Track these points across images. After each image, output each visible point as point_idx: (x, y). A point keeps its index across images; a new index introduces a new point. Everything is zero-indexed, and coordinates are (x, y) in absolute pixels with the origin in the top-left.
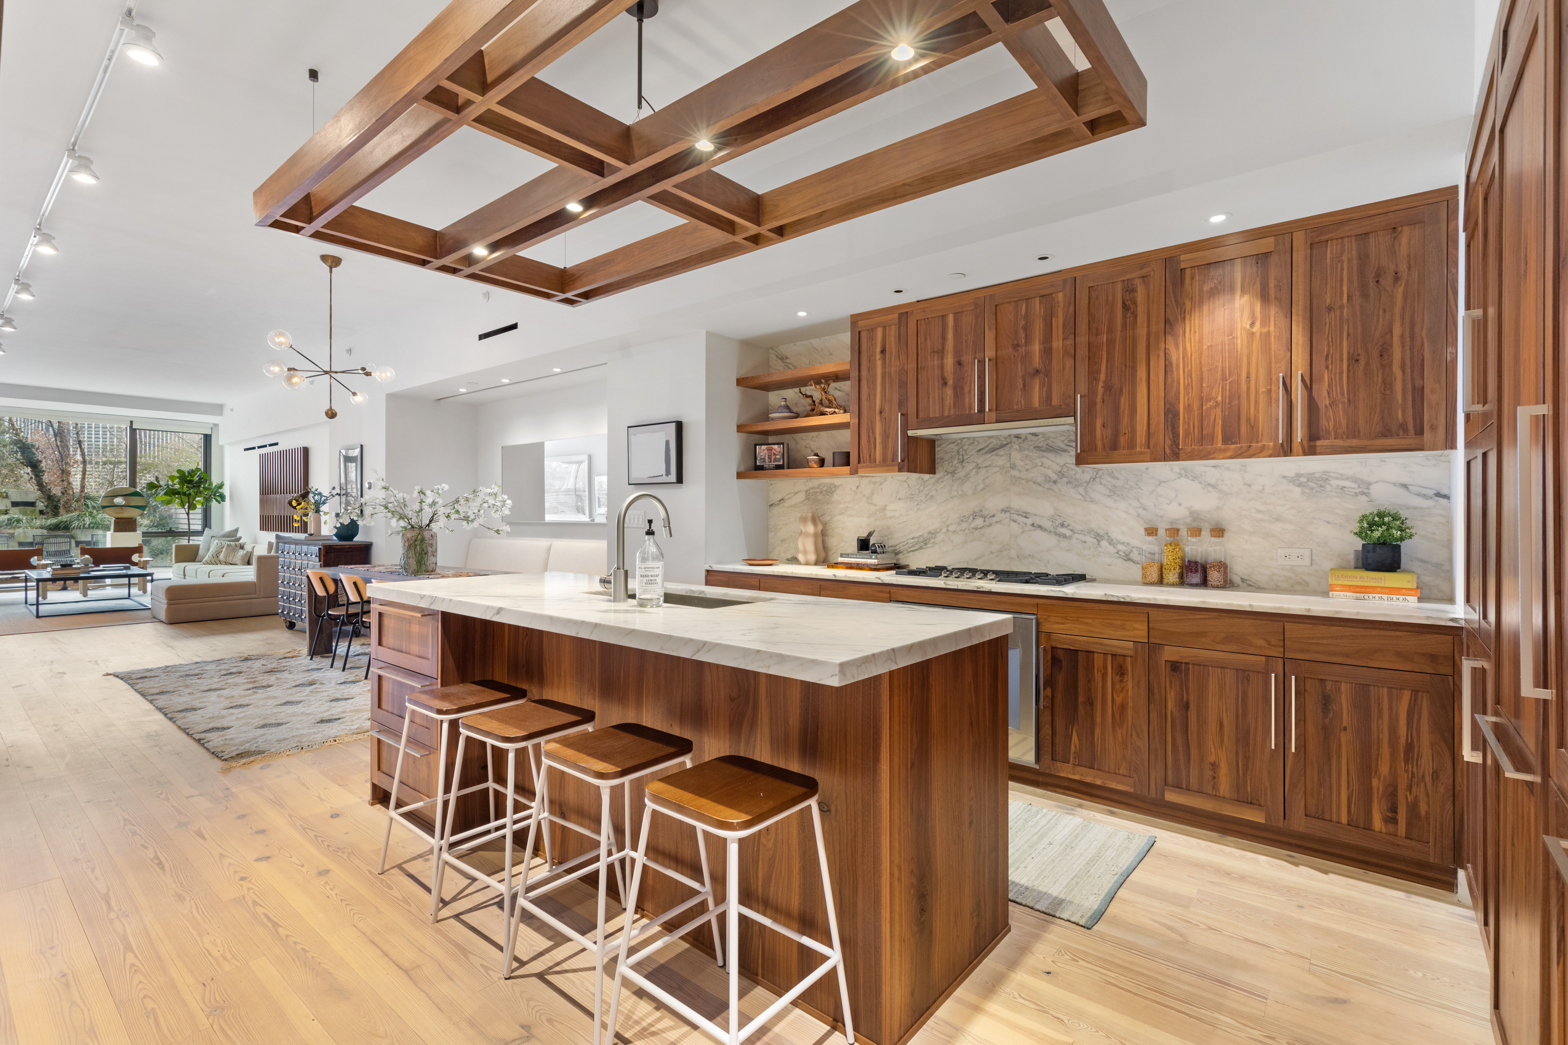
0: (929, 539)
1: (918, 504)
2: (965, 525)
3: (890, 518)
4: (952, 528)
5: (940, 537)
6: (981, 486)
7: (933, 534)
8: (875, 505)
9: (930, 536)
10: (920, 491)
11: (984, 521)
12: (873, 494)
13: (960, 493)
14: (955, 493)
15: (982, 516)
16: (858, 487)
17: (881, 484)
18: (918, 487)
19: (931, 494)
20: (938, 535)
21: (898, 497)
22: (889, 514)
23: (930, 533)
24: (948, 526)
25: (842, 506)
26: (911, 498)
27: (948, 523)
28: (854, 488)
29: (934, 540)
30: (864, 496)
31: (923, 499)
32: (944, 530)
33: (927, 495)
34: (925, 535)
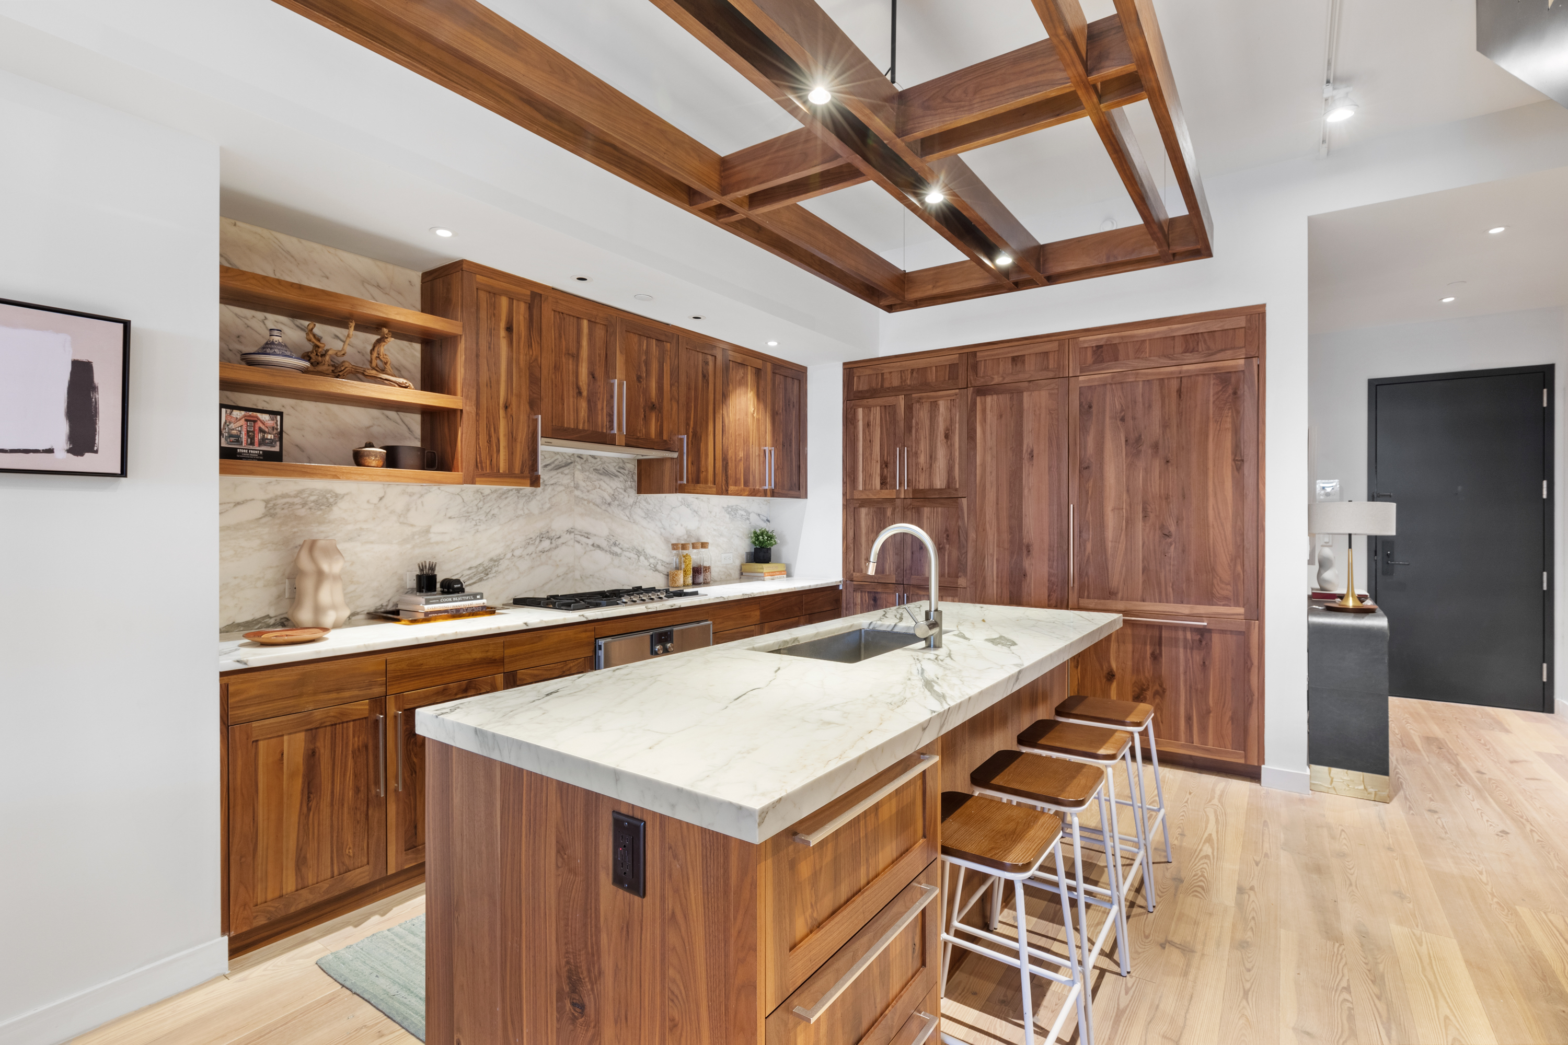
0: (491, 568)
1: (476, 525)
2: (531, 549)
3: (437, 543)
4: (517, 553)
5: (504, 564)
6: (548, 505)
7: (495, 561)
8: (412, 525)
9: (492, 563)
10: (479, 509)
11: (551, 543)
12: (408, 510)
13: (526, 512)
14: (521, 512)
15: (548, 538)
16: (381, 499)
17: (422, 496)
18: (476, 502)
19: (492, 512)
20: (501, 561)
21: (449, 515)
22: (434, 538)
23: (491, 560)
24: (513, 550)
25: (350, 527)
26: (467, 516)
27: (513, 547)
28: (376, 500)
29: (496, 569)
30: (392, 512)
31: (483, 518)
32: (509, 555)
33: (487, 514)
34: (486, 564)
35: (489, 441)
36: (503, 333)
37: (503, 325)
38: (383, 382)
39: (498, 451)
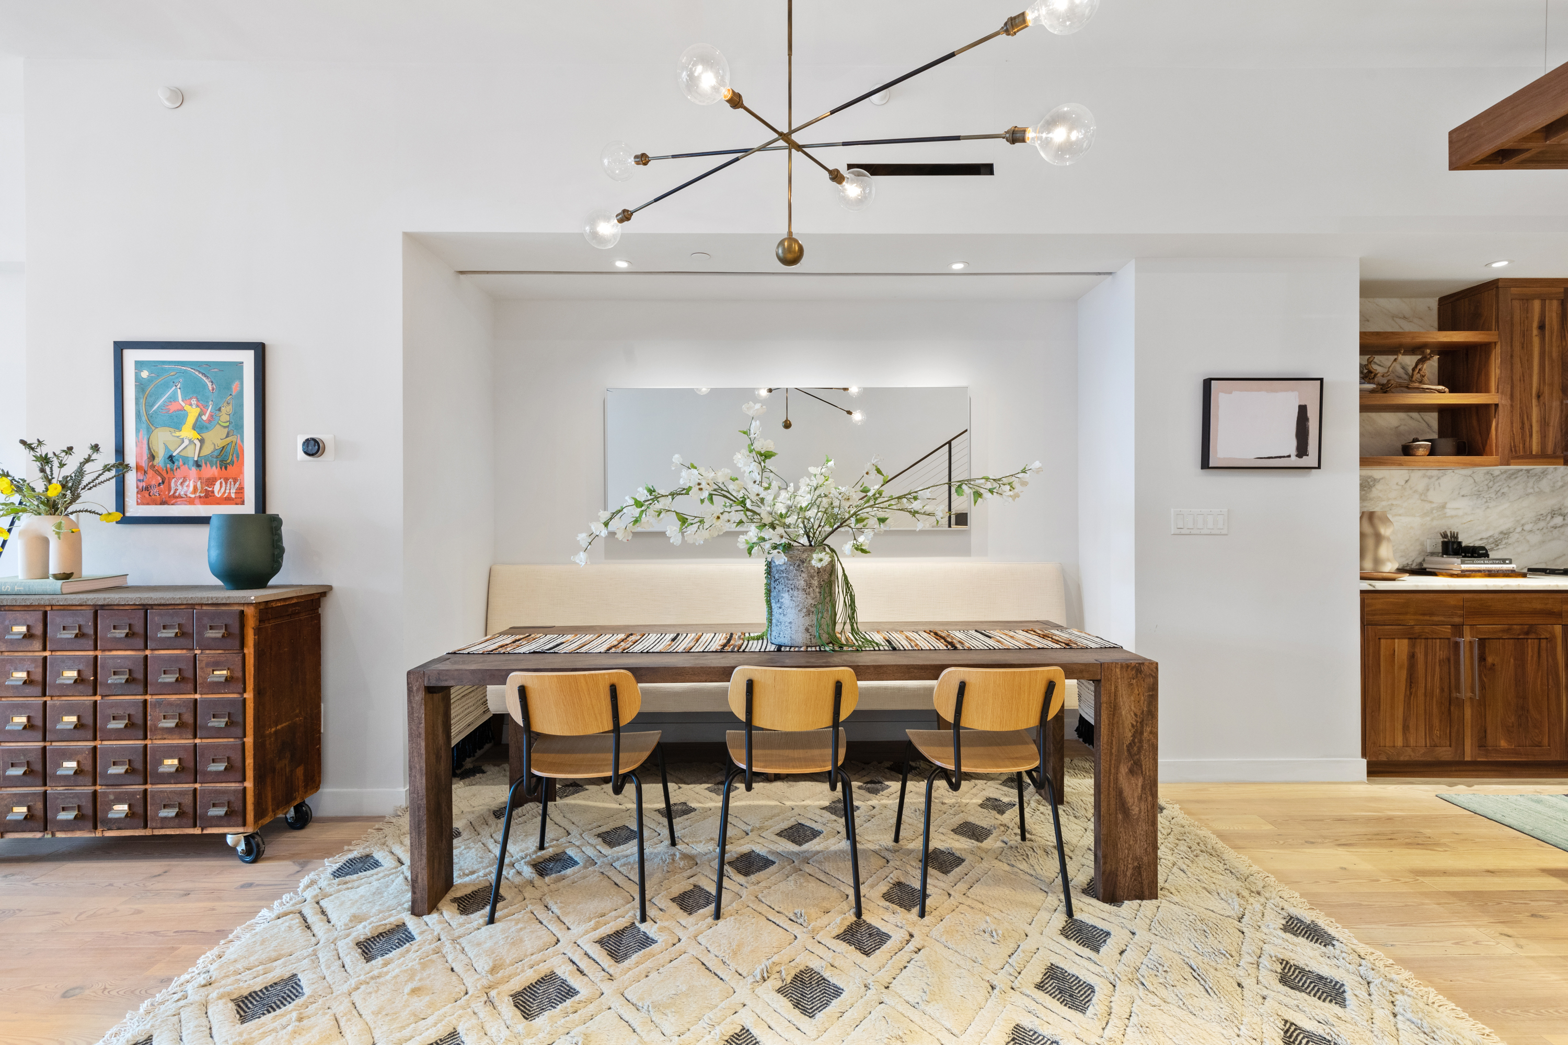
0: (1501, 540)
1: (1487, 502)
2: (1542, 524)
3: (1452, 517)
4: (1527, 527)
5: (1514, 537)
6: (1560, 484)
7: (1505, 534)
8: (1431, 502)
9: (1501, 536)
10: (1489, 488)
11: (1564, 519)
12: (1428, 490)
13: (1537, 490)
14: (1531, 491)
15: (1561, 515)
16: (1407, 481)
17: (1439, 478)
18: (1486, 482)
19: (1502, 491)
20: (1511, 535)
21: (1462, 493)
22: (1449, 512)
23: (1501, 533)
24: (1523, 525)
25: (1384, 503)
26: (1478, 494)
27: (1523, 522)
28: (1402, 483)
29: (1506, 541)
30: (1415, 491)
31: (1493, 496)
32: (1519, 530)
33: (1497, 492)
34: (1496, 536)
35: (1522, 428)
36: (1535, 332)
37: (1535, 325)
38: (1424, 391)
39: (1531, 436)
